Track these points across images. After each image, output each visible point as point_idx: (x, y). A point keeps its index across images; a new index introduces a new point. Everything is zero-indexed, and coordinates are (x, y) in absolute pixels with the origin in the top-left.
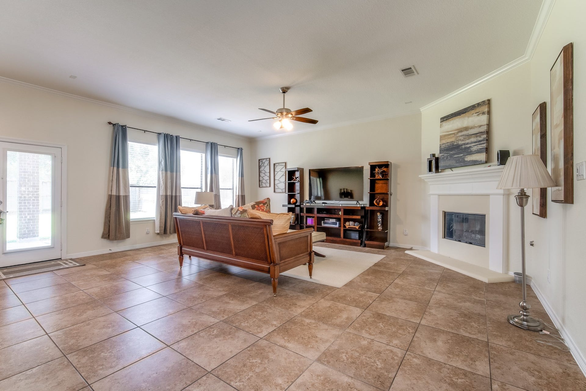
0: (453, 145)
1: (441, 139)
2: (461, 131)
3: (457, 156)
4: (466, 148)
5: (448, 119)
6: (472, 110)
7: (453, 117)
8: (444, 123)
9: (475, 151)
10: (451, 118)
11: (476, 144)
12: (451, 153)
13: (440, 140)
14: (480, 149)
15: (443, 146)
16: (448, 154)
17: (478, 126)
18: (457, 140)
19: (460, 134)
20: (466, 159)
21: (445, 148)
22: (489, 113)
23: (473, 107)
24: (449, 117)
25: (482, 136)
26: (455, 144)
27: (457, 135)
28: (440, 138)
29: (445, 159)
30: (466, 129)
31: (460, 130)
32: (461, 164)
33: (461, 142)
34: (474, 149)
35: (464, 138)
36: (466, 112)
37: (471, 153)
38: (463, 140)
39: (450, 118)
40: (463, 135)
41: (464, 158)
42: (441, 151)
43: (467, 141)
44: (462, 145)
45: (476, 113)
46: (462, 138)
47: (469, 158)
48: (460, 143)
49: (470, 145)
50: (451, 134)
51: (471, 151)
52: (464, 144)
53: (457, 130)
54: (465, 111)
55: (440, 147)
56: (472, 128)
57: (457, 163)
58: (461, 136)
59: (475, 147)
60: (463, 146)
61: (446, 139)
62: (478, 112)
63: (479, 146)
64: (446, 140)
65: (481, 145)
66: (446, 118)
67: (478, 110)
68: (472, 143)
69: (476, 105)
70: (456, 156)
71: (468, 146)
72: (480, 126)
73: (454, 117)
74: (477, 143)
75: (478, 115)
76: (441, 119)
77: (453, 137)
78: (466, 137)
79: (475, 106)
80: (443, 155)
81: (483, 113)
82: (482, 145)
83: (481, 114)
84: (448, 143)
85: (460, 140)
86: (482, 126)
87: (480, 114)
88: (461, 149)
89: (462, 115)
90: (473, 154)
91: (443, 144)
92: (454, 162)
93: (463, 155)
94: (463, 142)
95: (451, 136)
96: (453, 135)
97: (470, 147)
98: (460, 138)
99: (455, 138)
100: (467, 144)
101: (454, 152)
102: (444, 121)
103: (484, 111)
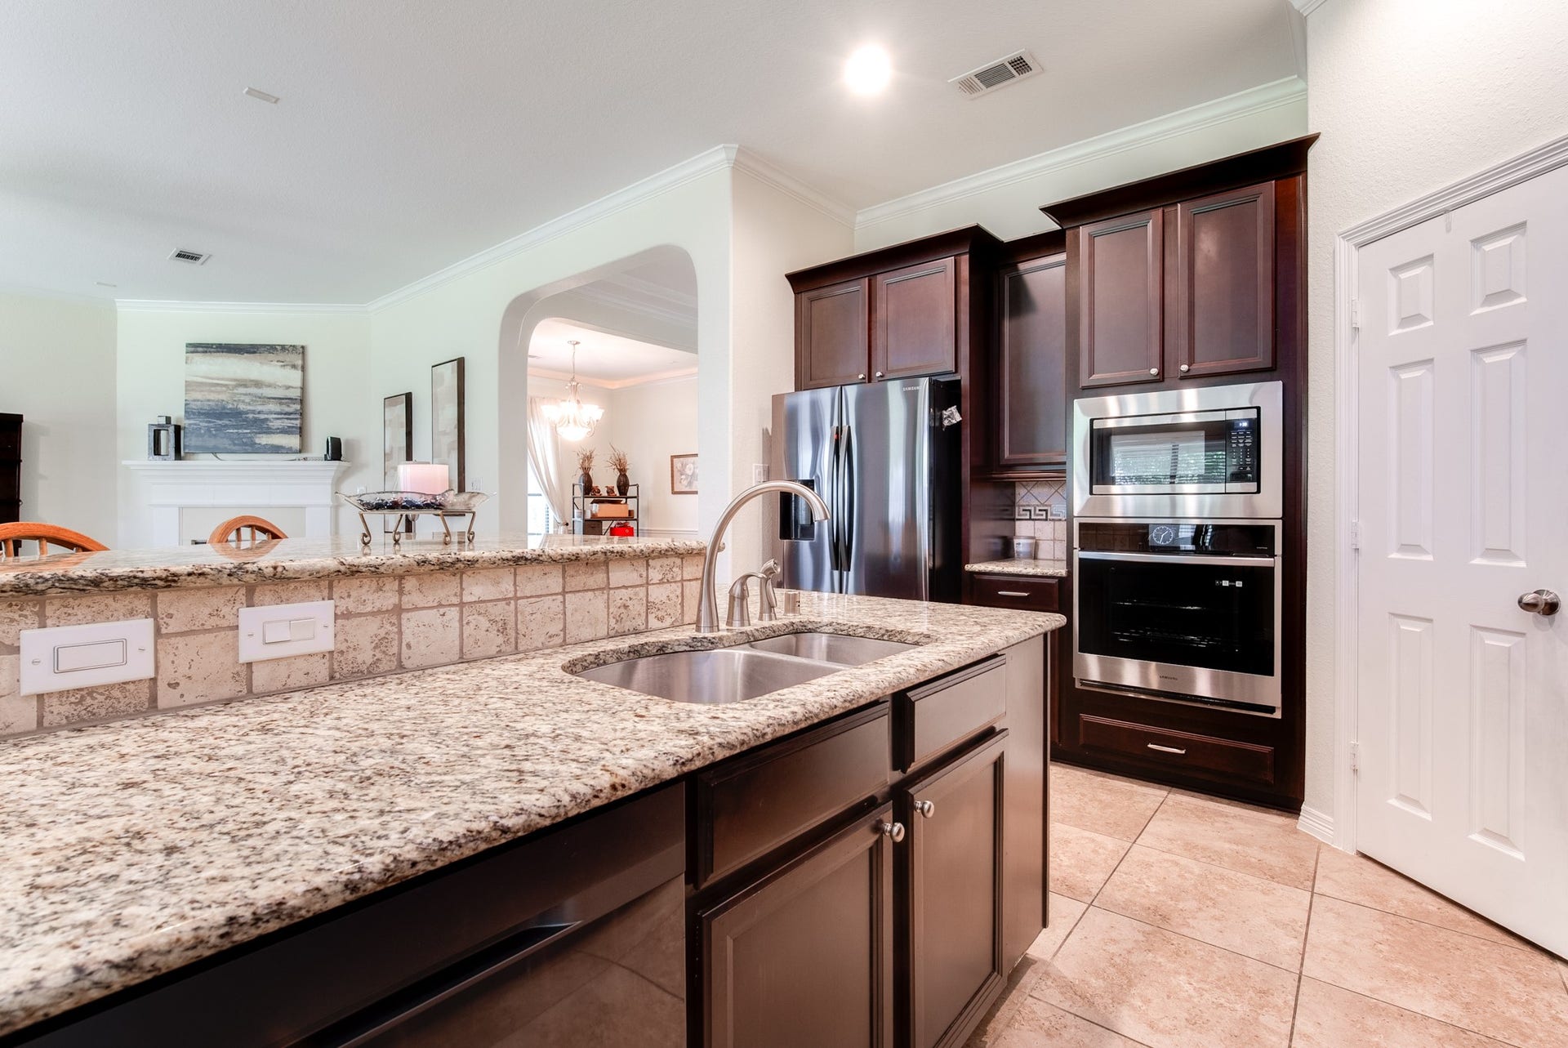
0: (224, 408)
1: (189, 388)
2: (245, 386)
3: (235, 431)
4: (256, 420)
5: (210, 352)
6: (270, 353)
7: (223, 352)
8: (198, 358)
9: (279, 429)
10: (219, 352)
11: (280, 416)
12: (220, 422)
13: (186, 390)
14: (289, 427)
15: (198, 406)
16: (212, 424)
17: (285, 386)
18: (235, 401)
19: (242, 390)
20: (257, 441)
21: (201, 409)
22: (303, 368)
23: (271, 349)
24: (212, 348)
25: (292, 406)
26: (230, 406)
27: (235, 391)
28: (186, 386)
29: (202, 431)
30: (258, 384)
31: (243, 384)
32: (247, 448)
33: (244, 407)
34: (277, 424)
35: (252, 400)
36: (254, 352)
37: (269, 431)
38: (250, 404)
39: (215, 352)
40: (250, 394)
41: (253, 438)
42: (189, 413)
43: (260, 408)
44: (249, 412)
45: (278, 361)
46: (247, 400)
47: (264, 439)
48: (242, 407)
49: (266, 416)
50: (218, 385)
51: (269, 428)
52: (253, 412)
53: (235, 380)
54: (252, 350)
55: (186, 405)
56: (269, 386)
57: (235, 444)
58: (246, 395)
59: (278, 421)
60: (251, 416)
61: (202, 391)
62: (283, 360)
63: (286, 420)
64: (203, 393)
65: (289, 421)
66: (202, 347)
67: (282, 356)
68: (271, 413)
69: (277, 347)
70: (231, 431)
71: (262, 416)
72: (288, 388)
73: (226, 352)
74: (283, 416)
75: (282, 366)
76: (189, 345)
77: (225, 391)
78: (258, 399)
79: (276, 349)
80: (195, 424)
81: (294, 367)
82: (293, 421)
83: (289, 367)
84: (209, 400)
85: (243, 402)
86: (292, 387)
87: (287, 365)
88: (244, 421)
89: (246, 355)
90: (274, 433)
91: (194, 401)
92: (226, 443)
93: (249, 431)
94: (249, 408)
95: (219, 388)
96: (224, 389)
97: (267, 419)
98: (242, 398)
99: (228, 395)
100: (259, 413)
101: (227, 422)
102: (197, 352)
103: (296, 363)
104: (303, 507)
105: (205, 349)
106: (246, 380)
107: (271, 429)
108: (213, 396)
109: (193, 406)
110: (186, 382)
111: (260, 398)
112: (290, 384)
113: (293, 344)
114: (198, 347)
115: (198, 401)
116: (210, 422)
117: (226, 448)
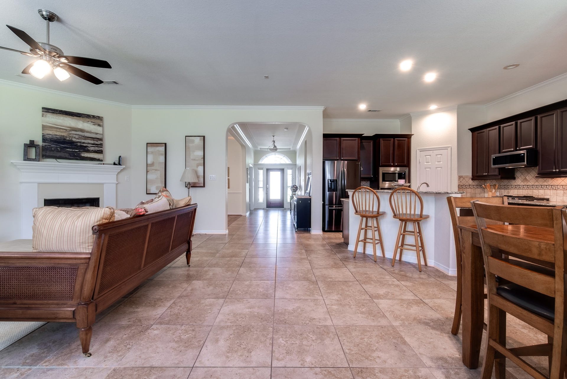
0: (65, 140)
1: (44, 128)
2: (76, 131)
3: (71, 150)
4: (81, 146)
5: (56, 113)
6: (87, 118)
7: (63, 114)
8: (49, 115)
9: (93, 151)
10: (61, 114)
11: (93, 145)
12: (63, 146)
14: (98, 150)
15: (49, 137)
16: (58, 146)
17: (96, 133)
18: (70, 137)
19: (74, 132)
20: (83, 155)
21: (52, 139)
22: (102, 126)
23: (88, 116)
24: (57, 111)
25: (99, 141)
26: (68, 139)
27: (70, 132)
28: (43, 127)
29: (53, 149)
30: (82, 131)
31: (74, 130)
32: (77, 158)
33: (76, 140)
34: (92, 149)
35: (79, 137)
36: (79, 117)
37: (88, 151)
38: (78, 139)
39: (59, 114)
40: (78, 135)
41: (80, 153)
42: (44, 140)
43: (83, 141)
44: (77, 142)
45: (91, 122)
46: (77, 137)
47: (86, 155)
48: (74, 140)
49: (87, 145)
50: (61, 129)
52: (80, 142)
53: (70, 128)
54: (78, 115)
55: (43, 136)
56: (88, 132)
57: (71, 156)
58: (76, 134)
59: (92, 147)
60: (79, 144)
61: (53, 130)
62: (94, 122)
63: (96, 148)
64: (53, 132)
65: (98, 148)
66: (51, 110)
67: (93, 120)
68: (89, 144)
70: (69, 150)
71: (85, 145)
72: (97, 134)
73: (65, 114)
74: (95, 145)
75: (93, 124)
76: (44, 108)
77: (65, 132)
79: (90, 117)
80: (49, 145)
82: (99, 148)
83: (97, 125)
84: (56, 135)
85: (75, 138)
86: (99, 134)
87: (96, 124)
88: (75, 146)
89: (75, 117)
90: (91, 152)
91: (48, 134)
92: (67, 155)
93: (78, 151)
94: (78, 140)
95: (62, 130)
96: (65, 131)
97: (87, 146)
98: (74, 136)
99: (67, 134)
100: (83, 143)
101: (67, 146)
102: (49, 112)
103: (100, 124)
104: (103, 184)
105: (53, 112)
106: (76, 128)
107: (89, 150)
108: (58, 133)
109: (47, 137)
110: (42, 125)
111: (83, 137)
112: (98, 132)
113: (98, 116)
114: (50, 110)
115: (50, 135)
116: (57, 145)
117: (66, 157)
